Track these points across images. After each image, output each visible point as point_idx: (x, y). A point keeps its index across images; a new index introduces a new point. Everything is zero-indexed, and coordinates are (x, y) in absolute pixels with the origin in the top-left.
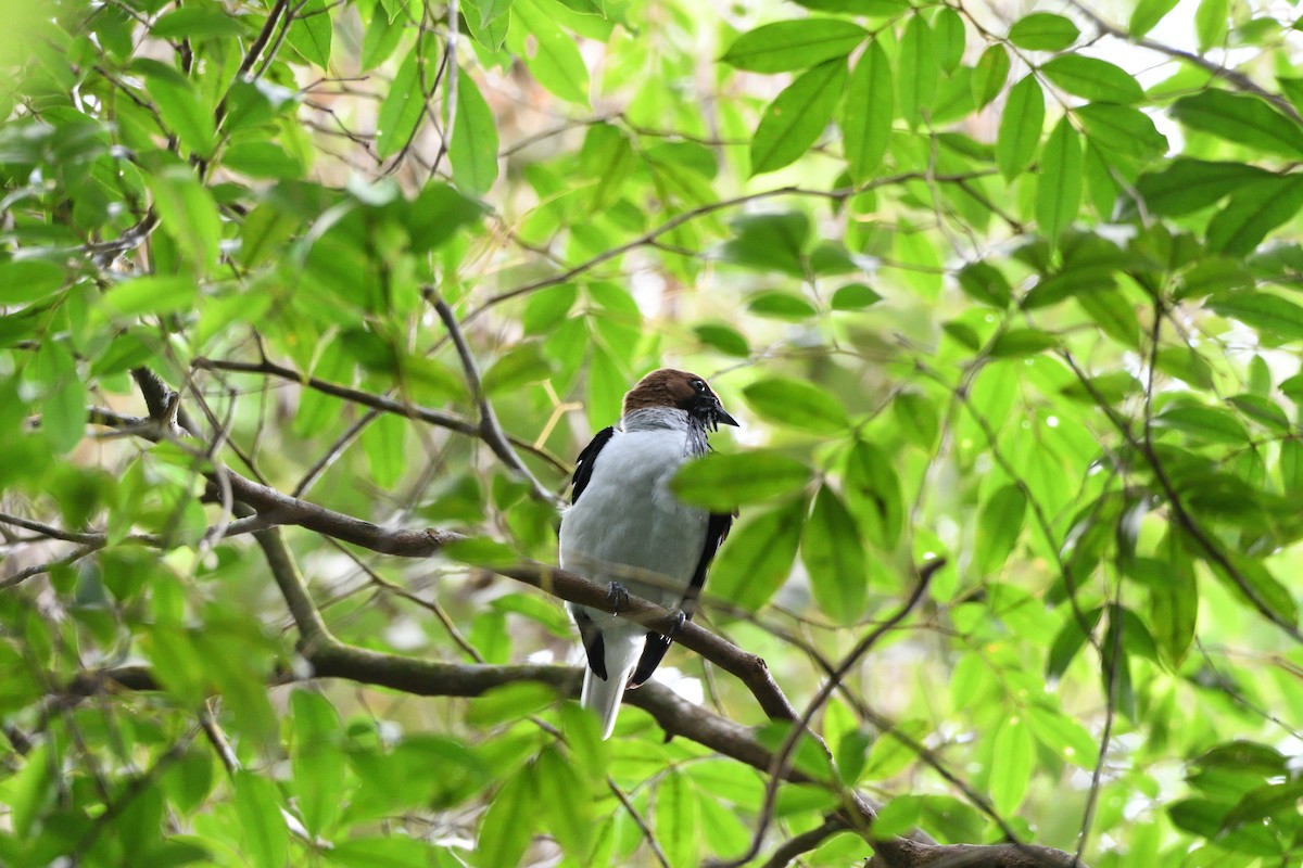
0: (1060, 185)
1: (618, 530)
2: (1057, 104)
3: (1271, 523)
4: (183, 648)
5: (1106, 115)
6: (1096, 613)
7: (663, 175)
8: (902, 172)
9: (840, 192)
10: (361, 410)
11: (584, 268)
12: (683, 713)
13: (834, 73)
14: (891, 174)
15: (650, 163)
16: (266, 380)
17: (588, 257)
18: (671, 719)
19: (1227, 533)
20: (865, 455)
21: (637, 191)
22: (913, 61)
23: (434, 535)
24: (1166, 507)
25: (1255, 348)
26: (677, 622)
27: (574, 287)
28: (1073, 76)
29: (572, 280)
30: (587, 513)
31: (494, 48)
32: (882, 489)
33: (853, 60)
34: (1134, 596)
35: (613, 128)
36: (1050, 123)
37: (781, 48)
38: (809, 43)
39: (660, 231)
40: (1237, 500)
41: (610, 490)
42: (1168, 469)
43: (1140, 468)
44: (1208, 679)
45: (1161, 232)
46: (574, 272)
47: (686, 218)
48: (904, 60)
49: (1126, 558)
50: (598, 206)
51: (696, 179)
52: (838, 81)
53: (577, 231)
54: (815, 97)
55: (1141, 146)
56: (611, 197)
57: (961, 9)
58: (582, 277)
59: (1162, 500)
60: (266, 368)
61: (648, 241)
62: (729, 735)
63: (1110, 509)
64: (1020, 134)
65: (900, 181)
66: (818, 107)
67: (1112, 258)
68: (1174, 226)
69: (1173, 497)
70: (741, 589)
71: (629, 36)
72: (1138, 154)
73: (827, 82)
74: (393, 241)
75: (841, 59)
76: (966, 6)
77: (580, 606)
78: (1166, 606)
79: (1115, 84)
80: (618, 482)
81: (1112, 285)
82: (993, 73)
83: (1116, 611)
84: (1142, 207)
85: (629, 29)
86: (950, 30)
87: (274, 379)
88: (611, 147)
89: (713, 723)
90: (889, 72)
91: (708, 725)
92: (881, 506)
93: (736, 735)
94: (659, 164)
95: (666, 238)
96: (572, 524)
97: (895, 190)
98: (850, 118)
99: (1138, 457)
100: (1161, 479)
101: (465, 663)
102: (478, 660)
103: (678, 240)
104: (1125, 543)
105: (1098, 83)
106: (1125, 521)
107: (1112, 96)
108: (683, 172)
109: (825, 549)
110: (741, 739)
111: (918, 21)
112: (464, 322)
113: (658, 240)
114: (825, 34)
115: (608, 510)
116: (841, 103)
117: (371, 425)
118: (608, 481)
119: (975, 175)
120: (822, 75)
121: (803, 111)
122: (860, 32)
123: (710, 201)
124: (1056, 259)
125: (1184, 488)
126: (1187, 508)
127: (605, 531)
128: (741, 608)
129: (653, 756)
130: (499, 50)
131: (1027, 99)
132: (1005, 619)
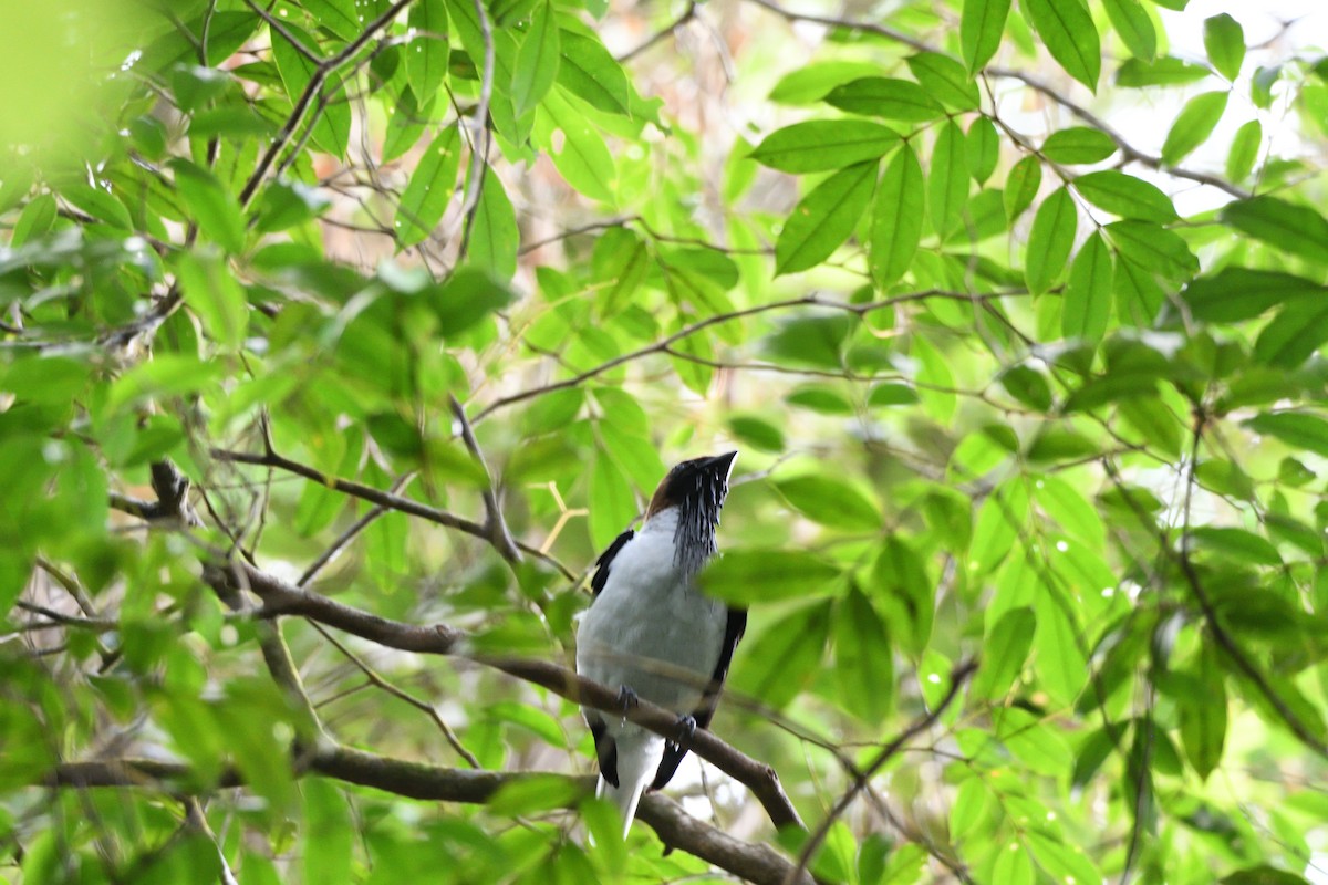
0: (1089, 301)
1: (634, 633)
2: (1091, 217)
3: (1306, 640)
4: (202, 720)
5: (1138, 234)
6: (1124, 725)
7: (678, 282)
8: (921, 290)
9: (859, 307)
10: (366, 506)
11: (594, 373)
12: (684, 827)
13: (864, 176)
14: (909, 292)
15: (666, 271)
16: (270, 472)
17: (595, 363)
18: (672, 832)
19: (1260, 650)
20: (897, 557)
21: (652, 297)
22: (946, 168)
23: (443, 632)
24: (1203, 622)
25: (1275, 482)
26: (688, 729)
27: (581, 391)
28: (1105, 191)
29: (580, 385)
30: (603, 615)
31: (518, 143)
32: (913, 590)
33: (886, 162)
34: (1165, 711)
35: (630, 232)
36: (1081, 239)
37: (813, 148)
38: (841, 144)
39: (671, 340)
40: (1273, 616)
41: (625, 593)
42: (1204, 582)
43: (1176, 582)
44: (1205, 822)
45: (1206, 340)
46: (584, 377)
47: (699, 327)
48: (936, 166)
49: (1159, 673)
50: (609, 312)
51: (712, 288)
52: (867, 185)
53: (585, 335)
54: (843, 200)
55: (1172, 266)
56: (624, 303)
57: (996, 119)
58: (591, 382)
59: (1198, 615)
60: (271, 460)
61: (662, 348)
62: (730, 850)
63: (1143, 622)
64: (1050, 248)
65: (919, 298)
66: (846, 209)
67: (1157, 366)
68: (1220, 334)
69: (1208, 611)
70: (766, 686)
71: (661, 134)
72: (1169, 275)
73: (857, 184)
74: (422, 325)
75: (872, 163)
76: (1001, 116)
77: (595, 710)
78: (1195, 723)
79: (1149, 202)
80: (632, 585)
81: (1154, 392)
82: (1025, 184)
83: (1145, 725)
84: (1186, 315)
85: (660, 127)
86: (984, 139)
87: (278, 472)
88: (626, 251)
89: (714, 837)
90: (920, 177)
91: (709, 839)
92: (912, 608)
93: (737, 851)
94: (674, 270)
95: (678, 346)
96: (588, 627)
97: (913, 308)
98: (879, 222)
99: (1175, 569)
100: (1196, 592)
101: (462, 768)
102: (474, 766)
103: (690, 347)
104: (1159, 656)
105: (1131, 200)
106: (1158, 633)
107: (1146, 214)
108: (698, 279)
109: (853, 650)
110: (743, 856)
111: (952, 129)
112: (473, 421)
113: (671, 347)
114: (858, 136)
115: (623, 613)
116: (869, 207)
117: (374, 522)
118: (622, 584)
119: (996, 296)
120: (852, 178)
121: (831, 213)
122: (893, 136)
123: (725, 311)
124: (1098, 365)
125: (1221, 601)
126: (1223, 623)
127: (620, 632)
128: (768, 706)
129: (645, 872)
130: (523, 144)
131: (1059, 212)
132: (1009, 744)
